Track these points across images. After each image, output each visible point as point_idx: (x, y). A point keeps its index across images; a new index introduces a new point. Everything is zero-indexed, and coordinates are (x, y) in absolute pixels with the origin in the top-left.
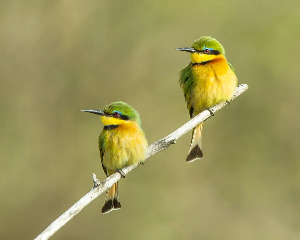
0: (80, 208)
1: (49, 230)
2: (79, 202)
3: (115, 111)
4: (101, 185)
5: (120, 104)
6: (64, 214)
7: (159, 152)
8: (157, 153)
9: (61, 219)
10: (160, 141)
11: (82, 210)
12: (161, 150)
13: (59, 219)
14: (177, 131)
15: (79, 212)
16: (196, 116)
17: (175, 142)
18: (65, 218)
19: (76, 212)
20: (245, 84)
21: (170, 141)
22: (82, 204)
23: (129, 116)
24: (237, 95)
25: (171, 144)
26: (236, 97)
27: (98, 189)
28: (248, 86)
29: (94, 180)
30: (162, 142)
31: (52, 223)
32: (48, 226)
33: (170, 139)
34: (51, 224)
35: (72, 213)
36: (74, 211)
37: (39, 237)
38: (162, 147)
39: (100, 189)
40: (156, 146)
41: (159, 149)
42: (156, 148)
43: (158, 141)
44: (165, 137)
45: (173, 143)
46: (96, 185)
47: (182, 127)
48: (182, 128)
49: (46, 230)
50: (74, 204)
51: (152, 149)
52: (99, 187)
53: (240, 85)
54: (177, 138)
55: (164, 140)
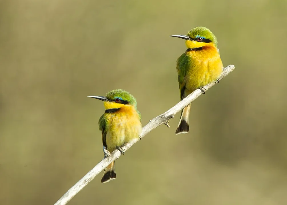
0: (93, 176)
1: (67, 196)
2: (92, 171)
3: (116, 97)
4: (111, 155)
5: (120, 91)
6: (79, 181)
7: (160, 125)
8: (158, 126)
9: (77, 186)
10: (160, 116)
11: (95, 177)
12: (161, 124)
13: (75, 186)
14: (175, 107)
15: (92, 179)
16: (191, 94)
17: (173, 116)
18: (81, 185)
19: (90, 180)
20: (232, 65)
21: (168, 116)
22: (95, 172)
23: (129, 101)
24: (225, 74)
25: (170, 118)
26: (225, 76)
27: (108, 159)
28: (235, 67)
29: (105, 151)
30: (163, 117)
31: (69, 189)
32: (66, 192)
33: (169, 114)
34: (69, 191)
35: (86, 181)
36: (88, 178)
37: (59, 202)
38: (163, 121)
39: (110, 159)
40: (157, 120)
41: (160, 123)
42: (157, 122)
43: (159, 116)
44: (165, 112)
45: (172, 117)
46: (106, 156)
47: (179, 103)
48: (179, 105)
49: (64, 196)
50: (88, 172)
51: (154, 124)
52: (109, 157)
53: (228, 65)
54: (175, 113)
55: (164, 115)
